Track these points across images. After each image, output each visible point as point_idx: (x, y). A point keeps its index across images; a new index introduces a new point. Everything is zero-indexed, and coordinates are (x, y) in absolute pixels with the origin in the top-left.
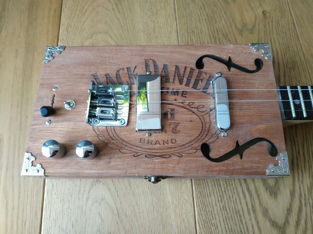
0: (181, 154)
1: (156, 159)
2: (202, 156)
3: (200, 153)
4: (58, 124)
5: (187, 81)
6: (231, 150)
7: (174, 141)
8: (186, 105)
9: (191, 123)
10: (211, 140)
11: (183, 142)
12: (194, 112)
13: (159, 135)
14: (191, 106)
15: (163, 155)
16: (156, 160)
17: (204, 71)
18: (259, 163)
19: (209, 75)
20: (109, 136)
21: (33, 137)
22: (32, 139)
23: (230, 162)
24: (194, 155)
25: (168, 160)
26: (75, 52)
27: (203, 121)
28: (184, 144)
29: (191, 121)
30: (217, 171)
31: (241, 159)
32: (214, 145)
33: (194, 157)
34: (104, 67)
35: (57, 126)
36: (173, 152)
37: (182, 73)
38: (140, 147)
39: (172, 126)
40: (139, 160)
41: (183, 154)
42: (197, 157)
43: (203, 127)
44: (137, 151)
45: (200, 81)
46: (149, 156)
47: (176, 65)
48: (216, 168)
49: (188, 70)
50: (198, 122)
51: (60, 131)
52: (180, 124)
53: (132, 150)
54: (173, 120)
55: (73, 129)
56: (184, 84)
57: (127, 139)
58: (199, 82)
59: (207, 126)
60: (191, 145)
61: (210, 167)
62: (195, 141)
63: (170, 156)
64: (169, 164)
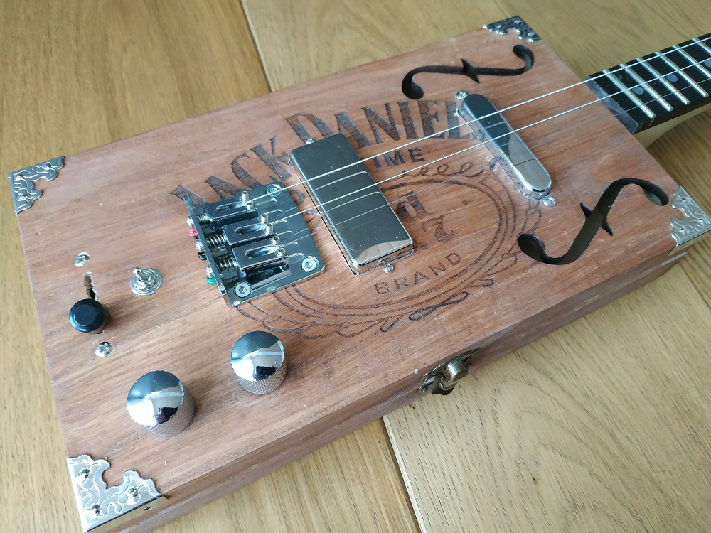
0: (487, 278)
1: (438, 315)
2: (533, 264)
3: (525, 259)
4: (135, 341)
5: (406, 130)
6: (582, 225)
7: (453, 258)
8: (435, 174)
9: (467, 206)
10: (531, 223)
11: (475, 251)
12: (460, 184)
13: (413, 260)
14: (445, 173)
15: (448, 299)
16: (441, 317)
17: (429, 99)
19: (443, 104)
20: (292, 312)
21: (73, 409)
22: (72, 416)
23: (595, 251)
24: (515, 268)
25: (467, 305)
26: (99, 160)
27: (490, 192)
28: (479, 255)
29: (465, 203)
30: (582, 280)
31: (611, 233)
32: (543, 231)
33: (518, 272)
34: (193, 165)
35: (135, 348)
36: (467, 282)
37: (386, 118)
38: (385, 304)
39: (430, 228)
40: (400, 334)
42: (524, 269)
43: (497, 206)
44: (384, 316)
45: (434, 120)
46: (418, 315)
47: (364, 106)
48: (578, 275)
49: (395, 109)
50: (481, 199)
51: (148, 356)
52: (445, 219)
53: (368, 319)
54: (424, 216)
55: (183, 336)
56: (403, 135)
57: (342, 301)
58: (431, 123)
59: (505, 199)
60: (496, 252)
61: (564, 279)
62: (499, 239)
63: (467, 293)
64: (476, 311)
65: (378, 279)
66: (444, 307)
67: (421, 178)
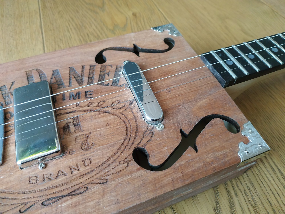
0: (104, 178)
1: (62, 203)
2: (138, 170)
3: (134, 165)
5: (88, 80)
6: (177, 144)
7: (87, 162)
8: (95, 106)
9: (108, 127)
10: (145, 140)
11: (102, 158)
12: (108, 113)
14: (101, 106)
15: (73, 192)
16: (64, 205)
17: (108, 64)
18: (224, 148)
19: (115, 67)
23: (183, 163)
24: (125, 172)
25: (84, 197)
27: (125, 119)
28: (104, 161)
29: (107, 125)
30: (169, 184)
31: (196, 151)
32: (152, 146)
33: (126, 175)
36: (90, 180)
37: (79, 73)
38: (30, 192)
39: (79, 140)
42: (131, 173)
43: (127, 128)
44: (26, 201)
45: (106, 76)
46: (48, 202)
47: (70, 66)
48: (167, 180)
49: (87, 68)
50: (118, 123)
52: (91, 135)
53: (14, 202)
54: (79, 132)
56: (85, 83)
57: (4, 187)
58: (104, 77)
59: (133, 124)
60: (116, 159)
61: (156, 182)
62: (121, 150)
63: (87, 188)
64: (89, 202)
65: (33, 173)
66: (68, 197)
67: (87, 108)
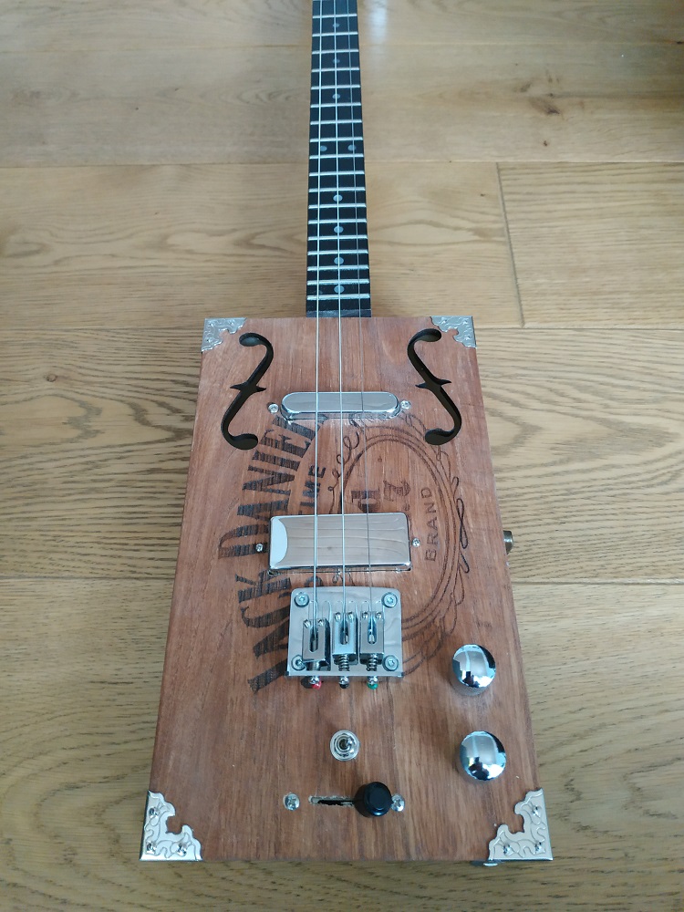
1: (469, 527)
2: (453, 444)
3: (446, 447)
4: (400, 773)
5: (286, 467)
6: (434, 397)
7: (425, 493)
8: (343, 468)
9: (384, 460)
10: (418, 426)
11: (426, 476)
12: (360, 455)
13: (415, 522)
14: (346, 460)
15: (459, 514)
16: (472, 526)
17: (263, 434)
18: (454, 356)
19: (274, 427)
21: (444, 846)
23: (459, 400)
24: (451, 457)
25: (468, 504)
26: (173, 756)
27: (378, 439)
28: (430, 475)
29: (380, 460)
31: (448, 382)
32: (428, 422)
33: (455, 457)
35: (407, 774)
36: (450, 495)
37: (264, 476)
38: (446, 560)
40: (475, 561)
41: (452, 477)
42: (455, 452)
43: (393, 440)
44: (456, 565)
45: (288, 441)
46: (464, 542)
47: (241, 488)
48: (473, 421)
49: (257, 464)
50: (381, 448)
52: (388, 481)
53: (453, 578)
54: (379, 495)
56: (292, 472)
57: (431, 590)
58: (289, 444)
59: (390, 432)
60: (432, 462)
61: (472, 432)
62: (422, 454)
63: (459, 499)
64: (475, 501)
65: (421, 554)
66: (464, 521)
